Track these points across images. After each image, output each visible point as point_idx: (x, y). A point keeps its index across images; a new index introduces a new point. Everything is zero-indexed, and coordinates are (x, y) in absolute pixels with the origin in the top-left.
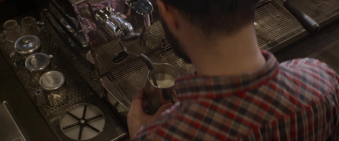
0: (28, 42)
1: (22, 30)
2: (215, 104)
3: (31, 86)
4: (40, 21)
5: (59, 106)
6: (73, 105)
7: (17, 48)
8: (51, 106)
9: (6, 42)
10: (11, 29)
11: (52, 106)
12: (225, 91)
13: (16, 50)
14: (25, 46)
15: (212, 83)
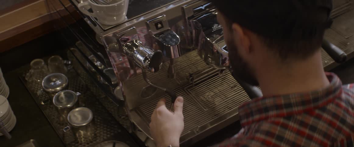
0: (56, 80)
1: (48, 70)
2: (286, 122)
3: (59, 124)
4: (68, 60)
5: (88, 144)
6: (102, 142)
7: (44, 86)
8: (79, 143)
9: (32, 81)
10: (38, 68)
11: (81, 144)
12: (296, 109)
13: (44, 88)
14: (52, 83)
15: (283, 102)
